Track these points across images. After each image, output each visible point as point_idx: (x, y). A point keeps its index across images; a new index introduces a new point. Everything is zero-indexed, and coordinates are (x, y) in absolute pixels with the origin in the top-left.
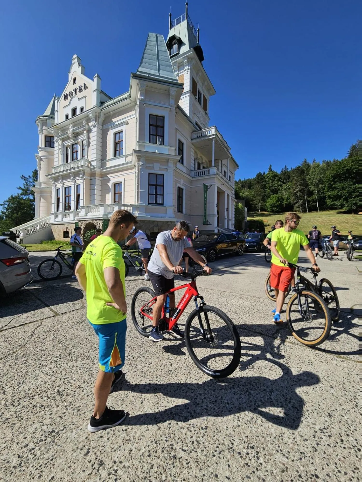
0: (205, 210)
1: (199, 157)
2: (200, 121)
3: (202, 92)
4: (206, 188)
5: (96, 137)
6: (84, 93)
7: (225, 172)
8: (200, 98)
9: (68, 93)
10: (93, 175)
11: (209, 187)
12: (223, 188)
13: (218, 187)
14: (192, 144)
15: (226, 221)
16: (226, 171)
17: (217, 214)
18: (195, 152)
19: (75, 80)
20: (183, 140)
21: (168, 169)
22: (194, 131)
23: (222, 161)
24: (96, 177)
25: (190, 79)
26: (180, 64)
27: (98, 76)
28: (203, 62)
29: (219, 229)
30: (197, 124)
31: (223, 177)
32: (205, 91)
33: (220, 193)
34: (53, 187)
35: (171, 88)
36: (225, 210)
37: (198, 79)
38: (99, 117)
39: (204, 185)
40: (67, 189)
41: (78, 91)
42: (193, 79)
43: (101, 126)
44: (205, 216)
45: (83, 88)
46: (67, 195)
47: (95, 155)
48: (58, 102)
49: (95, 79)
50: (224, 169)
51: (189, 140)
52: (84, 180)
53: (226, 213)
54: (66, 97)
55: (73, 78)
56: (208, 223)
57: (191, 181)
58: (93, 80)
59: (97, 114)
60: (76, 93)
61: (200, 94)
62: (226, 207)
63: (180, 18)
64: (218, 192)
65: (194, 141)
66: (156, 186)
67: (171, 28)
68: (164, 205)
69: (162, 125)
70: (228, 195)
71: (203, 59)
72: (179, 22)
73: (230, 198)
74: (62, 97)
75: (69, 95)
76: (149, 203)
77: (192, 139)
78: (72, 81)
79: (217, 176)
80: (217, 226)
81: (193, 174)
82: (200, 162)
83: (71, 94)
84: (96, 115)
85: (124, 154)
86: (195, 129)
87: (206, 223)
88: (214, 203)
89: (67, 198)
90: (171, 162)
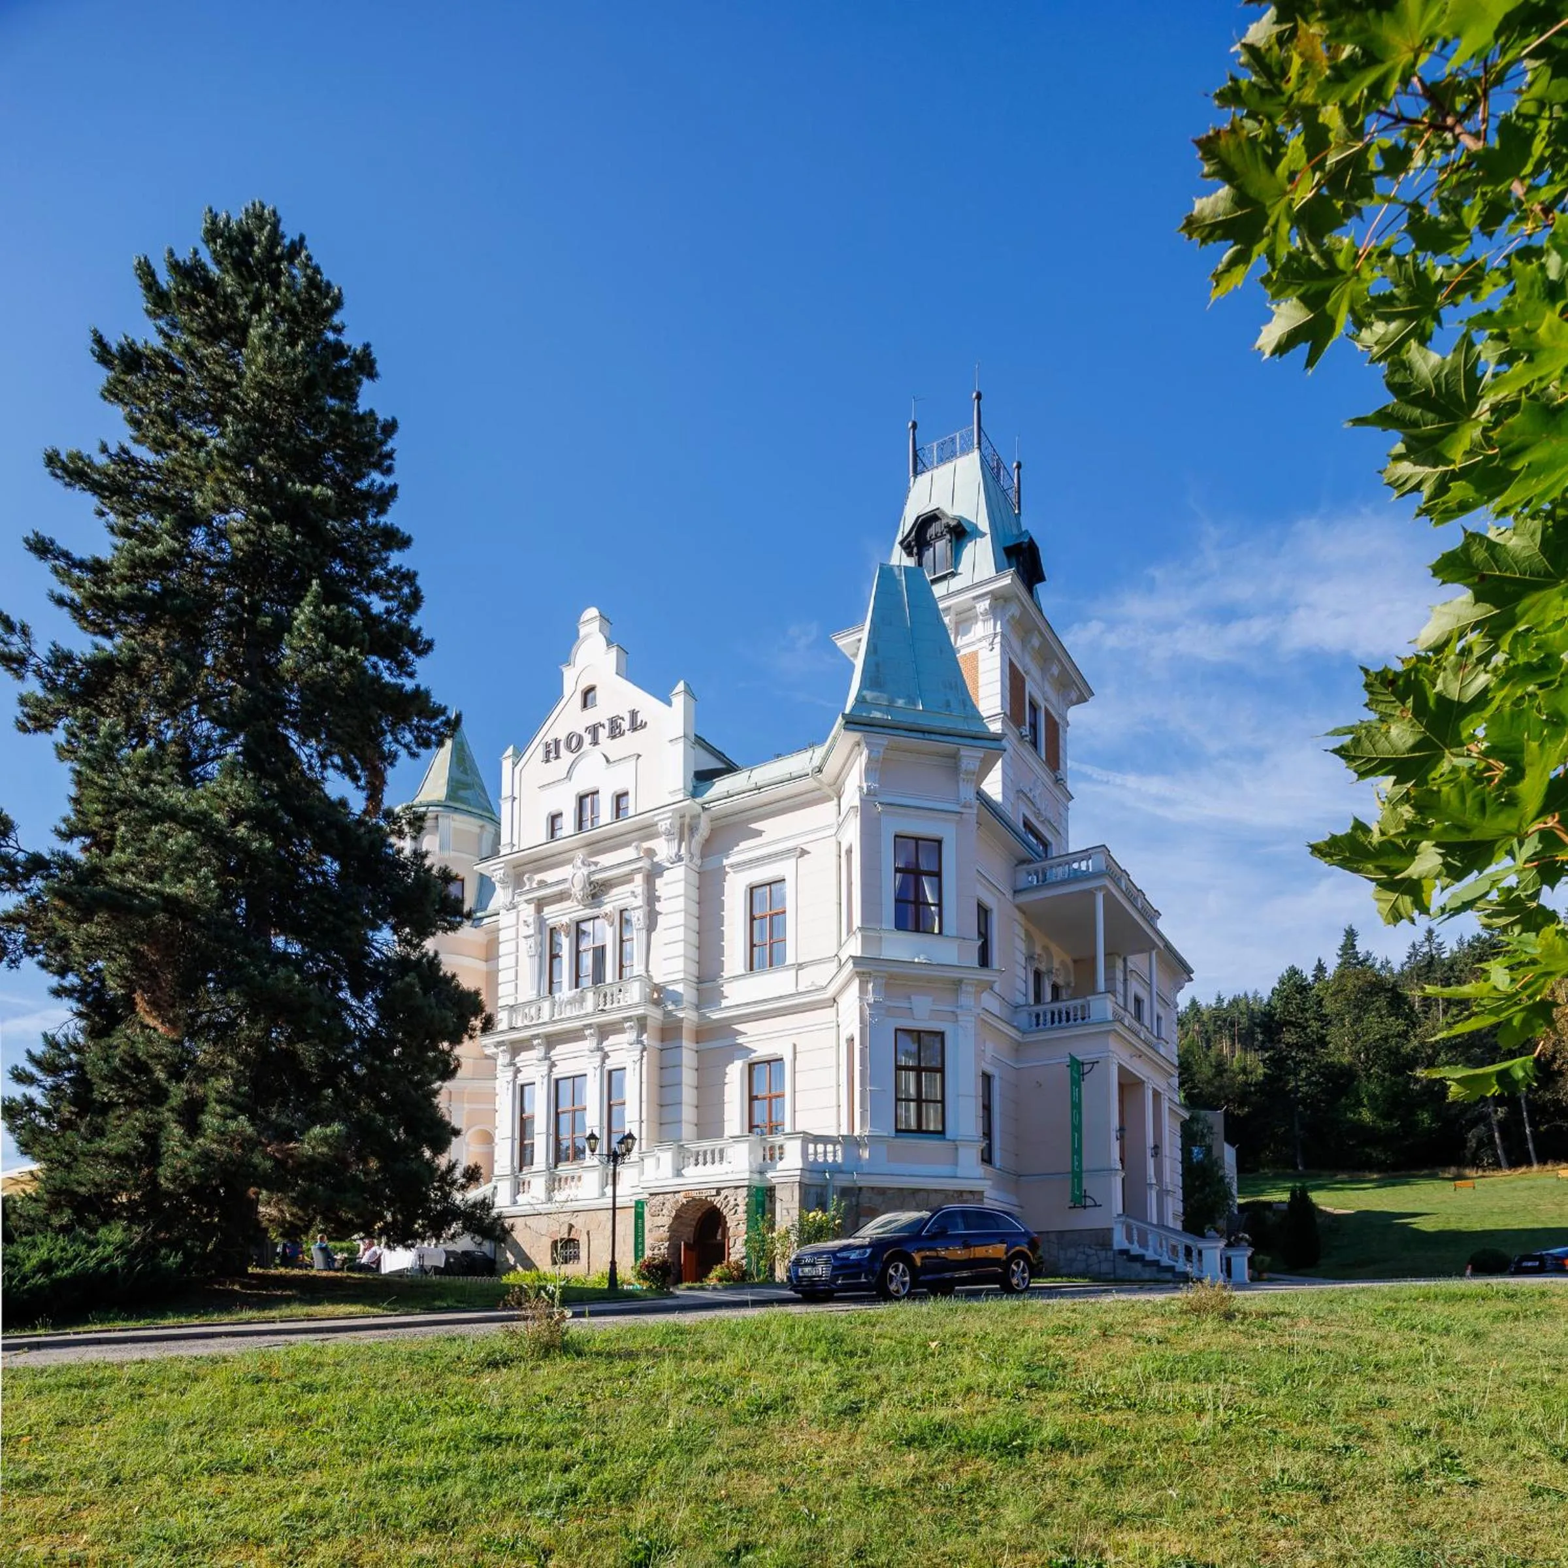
0: (1077, 1151)
1: (1038, 950)
2: (1038, 814)
3: (1042, 703)
4: (1078, 1069)
5: (682, 899)
6: (629, 742)
7: (1138, 1001)
8: (1034, 727)
9: (562, 737)
10: (669, 1032)
11: (1087, 1068)
12: (1140, 1069)
13: (1121, 1068)
14: (1019, 908)
15: (1153, 1195)
16: (1144, 995)
17: (1119, 1166)
18: (1028, 934)
19: (588, 692)
20: (990, 901)
21: (959, 1011)
22: (1022, 862)
23: (1125, 960)
24: (685, 1043)
25: (1002, 671)
26: (964, 616)
27: (688, 691)
28: (1039, 587)
29: (1131, 1221)
30: (1027, 824)
31: (1136, 1025)
32: (1053, 697)
33: (1129, 1085)
34: (504, 1077)
35: (964, 752)
36: (1149, 1152)
37: (1028, 659)
38: (693, 829)
39: (1072, 1058)
40: (565, 1087)
41: (603, 733)
42: (1012, 665)
43: (699, 862)
44: (1077, 1175)
45: (626, 725)
46: (565, 1105)
47: (679, 964)
48: (515, 765)
49: (679, 701)
50: (1135, 988)
51: (1009, 896)
52: (644, 1049)
53: (1151, 1162)
54: (552, 751)
55: (584, 685)
56: (1089, 1202)
57: (1019, 1044)
58: (669, 704)
59: (687, 820)
60: (595, 742)
61: (1034, 708)
62: (1150, 1142)
63: (953, 440)
64: (1121, 1086)
65: (1023, 898)
66: (918, 1070)
67: (916, 473)
68: (948, 1135)
69: (935, 869)
70: (1157, 1095)
71: (1041, 578)
72: (947, 455)
73: (1166, 1105)
74: (536, 751)
75: (568, 746)
76: (898, 1131)
77: (1016, 892)
78: (578, 699)
79: (1118, 1027)
80: (1120, 1211)
81: (1023, 1018)
82: (1043, 967)
83: (574, 743)
84: (682, 825)
85: (790, 959)
86: (1025, 853)
87: (1080, 1201)
88: (1108, 1123)
89: (565, 1120)
90: (970, 989)
